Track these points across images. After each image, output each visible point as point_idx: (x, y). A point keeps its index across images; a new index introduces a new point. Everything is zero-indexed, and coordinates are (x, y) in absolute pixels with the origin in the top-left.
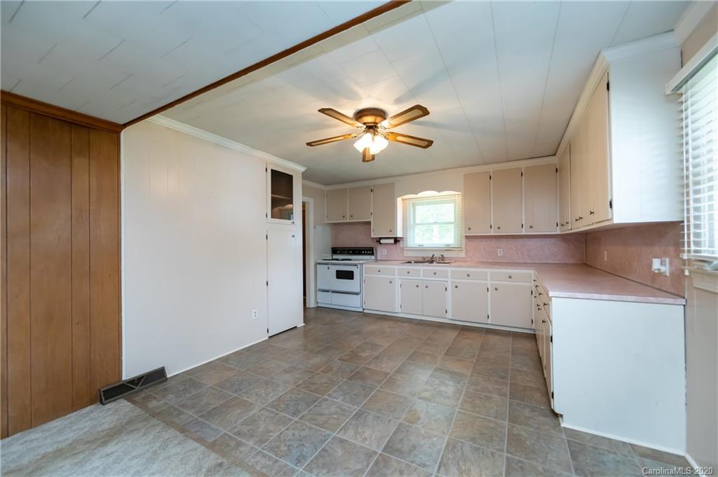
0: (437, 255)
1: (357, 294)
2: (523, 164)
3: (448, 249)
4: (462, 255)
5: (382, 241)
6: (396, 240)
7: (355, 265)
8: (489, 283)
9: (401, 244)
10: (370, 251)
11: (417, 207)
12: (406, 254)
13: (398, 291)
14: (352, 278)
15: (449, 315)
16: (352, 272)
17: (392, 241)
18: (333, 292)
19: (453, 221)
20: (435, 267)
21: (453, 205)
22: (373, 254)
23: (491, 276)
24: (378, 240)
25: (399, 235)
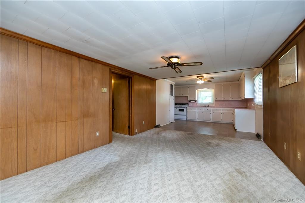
0: (207, 105)
1: (185, 115)
2: (231, 83)
3: (210, 104)
4: (214, 105)
5: (191, 101)
6: (195, 101)
7: (185, 108)
8: (222, 112)
9: (196, 102)
10: (187, 104)
11: (201, 92)
12: (198, 105)
13: (197, 114)
14: (184, 111)
15: (211, 120)
16: (184, 110)
17: (194, 101)
18: (178, 115)
19: (211, 96)
20: (207, 108)
21: (211, 92)
22: (188, 105)
23: (222, 110)
24: (190, 101)
25: (196, 100)
